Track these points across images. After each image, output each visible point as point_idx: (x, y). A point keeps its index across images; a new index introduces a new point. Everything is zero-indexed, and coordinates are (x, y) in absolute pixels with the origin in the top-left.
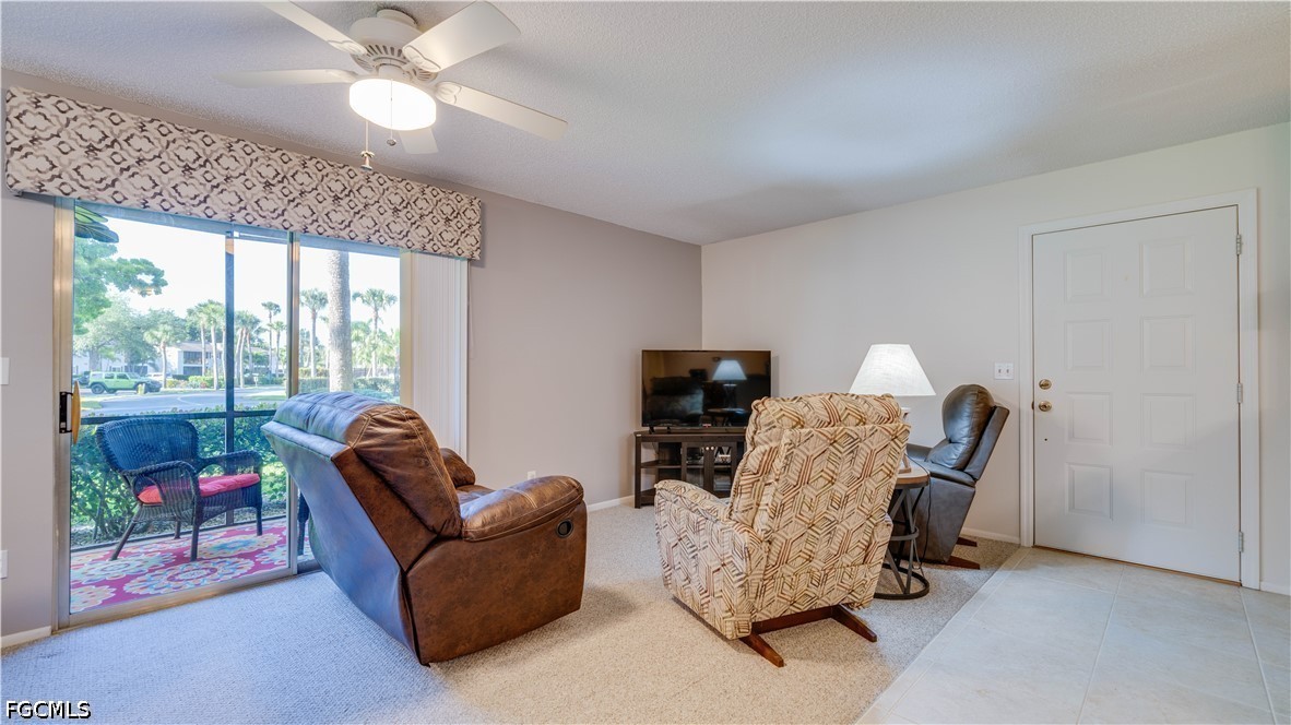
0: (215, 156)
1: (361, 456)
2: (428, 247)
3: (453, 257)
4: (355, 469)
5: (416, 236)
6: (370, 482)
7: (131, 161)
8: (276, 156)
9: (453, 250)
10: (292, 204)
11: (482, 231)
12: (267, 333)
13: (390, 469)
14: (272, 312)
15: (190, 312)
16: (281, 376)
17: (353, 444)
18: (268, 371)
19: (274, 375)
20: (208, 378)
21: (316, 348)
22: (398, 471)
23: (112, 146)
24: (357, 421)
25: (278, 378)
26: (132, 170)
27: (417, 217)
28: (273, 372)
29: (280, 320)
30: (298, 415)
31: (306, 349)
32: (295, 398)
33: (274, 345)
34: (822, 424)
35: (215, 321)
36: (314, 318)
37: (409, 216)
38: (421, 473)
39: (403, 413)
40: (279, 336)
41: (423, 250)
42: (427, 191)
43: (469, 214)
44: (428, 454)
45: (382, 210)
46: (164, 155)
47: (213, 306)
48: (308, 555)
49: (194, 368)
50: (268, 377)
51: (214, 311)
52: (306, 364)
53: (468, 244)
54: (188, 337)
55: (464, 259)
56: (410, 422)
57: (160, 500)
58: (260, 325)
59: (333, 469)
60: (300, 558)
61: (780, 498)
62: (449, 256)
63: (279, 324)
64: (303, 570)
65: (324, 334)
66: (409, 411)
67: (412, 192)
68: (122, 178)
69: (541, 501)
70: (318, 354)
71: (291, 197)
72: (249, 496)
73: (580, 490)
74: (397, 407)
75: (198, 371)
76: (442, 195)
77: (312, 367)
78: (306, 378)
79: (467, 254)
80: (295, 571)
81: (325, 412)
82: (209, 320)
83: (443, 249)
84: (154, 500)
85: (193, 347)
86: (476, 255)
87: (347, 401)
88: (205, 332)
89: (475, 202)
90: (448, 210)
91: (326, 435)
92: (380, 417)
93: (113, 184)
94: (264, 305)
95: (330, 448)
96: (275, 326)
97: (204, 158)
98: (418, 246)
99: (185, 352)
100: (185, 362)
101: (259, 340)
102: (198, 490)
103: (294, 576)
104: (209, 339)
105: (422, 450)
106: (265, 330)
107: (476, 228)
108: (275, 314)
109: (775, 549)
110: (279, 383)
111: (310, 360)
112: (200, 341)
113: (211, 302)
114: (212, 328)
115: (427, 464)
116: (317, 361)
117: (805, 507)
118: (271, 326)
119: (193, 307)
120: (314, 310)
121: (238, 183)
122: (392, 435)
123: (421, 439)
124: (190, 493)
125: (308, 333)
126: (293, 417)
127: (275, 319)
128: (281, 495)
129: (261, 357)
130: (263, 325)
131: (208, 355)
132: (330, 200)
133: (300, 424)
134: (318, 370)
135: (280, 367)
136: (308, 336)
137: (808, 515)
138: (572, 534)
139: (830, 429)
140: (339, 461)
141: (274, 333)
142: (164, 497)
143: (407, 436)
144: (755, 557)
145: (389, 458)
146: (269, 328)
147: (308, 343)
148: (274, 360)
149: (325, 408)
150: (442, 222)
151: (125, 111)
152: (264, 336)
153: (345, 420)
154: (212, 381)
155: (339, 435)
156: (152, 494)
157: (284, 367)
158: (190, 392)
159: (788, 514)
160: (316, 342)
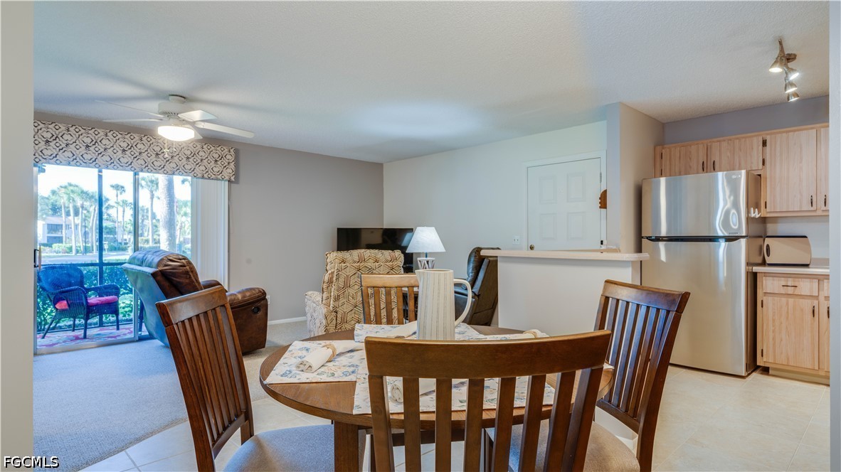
0: (100, 139)
1: (163, 273)
2: (205, 176)
3: (220, 180)
4: (159, 278)
5: (199, 170)
6: (166, 284)
7: (64, 145)
8: (128, 136)
9: (219, 177)
10: (136, 159)
11: (237, 166)
12: (115, 210)
13: (175, 279)
14: (119, 192)
15: (54, 193)
16: (126, 244)
17: (160, 269)
18: (115, 240)
19: (121, 243)
20: (68, 245)
21: (154, 221)
22: (177, 280)
23: (55, 140)
24: (162, 260)
25: (123, 246)
26: (64, 149)
27: (199, 161)
28: (119, 241)
29: (125, 199)
30: (138, 259)
31: (146, 222)
32: (137, 253)
33: (120, 219)
34: (387, 261)
35: (73, 200)
36: (152, 198)
37: (195, 160)
38: (187, 281)
39: (181, 257)
40: (124, 211)
41: (203, 177)
42: (205, 147)
43: (228, 157)
44: (191, 274)
45: (180, 159)
46: (77, 141)
47: (72, 188)
48: (145, 332)
49: (55, 238)
50: (115, 245)
51: (73, 191)
52: (146, 234)
53: (228, 173)
54: (51, 212)
55: (226, 180)
56: (183, 261)
57: (67, 307)
58: (109, 202)
59: (152, 278)
60: (140, 333)
61: (336, 293)
62: (217, 179)
63: (125, 202)
64: (141, 339)
65: (160, 209)
66: (183, 256)
67: (197, 148)
68: (60, 153)
69: (244, 297)
70: (156, 226)
71: (135, 156)
72: (112, 308)
73: (264, 293)
74: (178, 255)
75: (59, 240)
76: (213, 148)
77: (150, 237)
78: (146, 246)
79: (227, 178)
80: (137, 339)
81: (150, 257)
82: (69, 199)
83: (213, 176)
84: (64, 308)
85: (55, 220)
86: (233, 179)
87: (159, 253)
88: (65, 207)
89: (232, 150)
90: (216, 156)
91: (150, 266)
92: (171, 258)
93: (56, 157)
94: (112, 186)
95: (150, 270)
96: (121, 203)
97: (95, 141)
98: (200, 175)
99: (48, 225)
100: (49, 233)
101: (108, 215)
102: (87, 302)
103: (137, 341)
104: (68, 214)
105: (188, 272)
106: (113, 207)
107: (232, 164)
108: (121, 193)
109: (339, 316)
110: (125, 249)
111: (149, 231)
112: (61, 216)
113: (70, 185)
114: (71, 206)
115: (190, 277)
116: (153, 233)
117: (350, 297)
118: (118, 203)
119: (55, 188)
120: (152, 192)
121: (110, 151)
122: (175, 266)
123: (188, 267)
124: (83, 304)
125: (147, 209)
126: (136, 261)
127: (121, 198)
128: (129, 315)
129: (110, 229)
130: (111, 202)
131: (68, 227)
132: (154, 156)
133: (139, 263)
134: (155, 239)
135: (125, 237)
136: (147, 212)
137: (353, 301)
138: (260, 313)
139: (391, 263)
140: (154, 275)
141: (121, 209)
142: (69, 306)
143: (181, 266)
144: (329, 319)
145: (174, 274)
146: (116, 205)
147: (148, 217)
148: (119, 231)
149: (150, 256)
150: (213, 162)
151: (60, 123)
152: (112, 212)
153: (157, 260)
154: (71, 249)
155: (154, 265)
156: (63, 305)
157: (130, 238)
158: (54, 257)
159: (342, 300)
160: (154, 216)
